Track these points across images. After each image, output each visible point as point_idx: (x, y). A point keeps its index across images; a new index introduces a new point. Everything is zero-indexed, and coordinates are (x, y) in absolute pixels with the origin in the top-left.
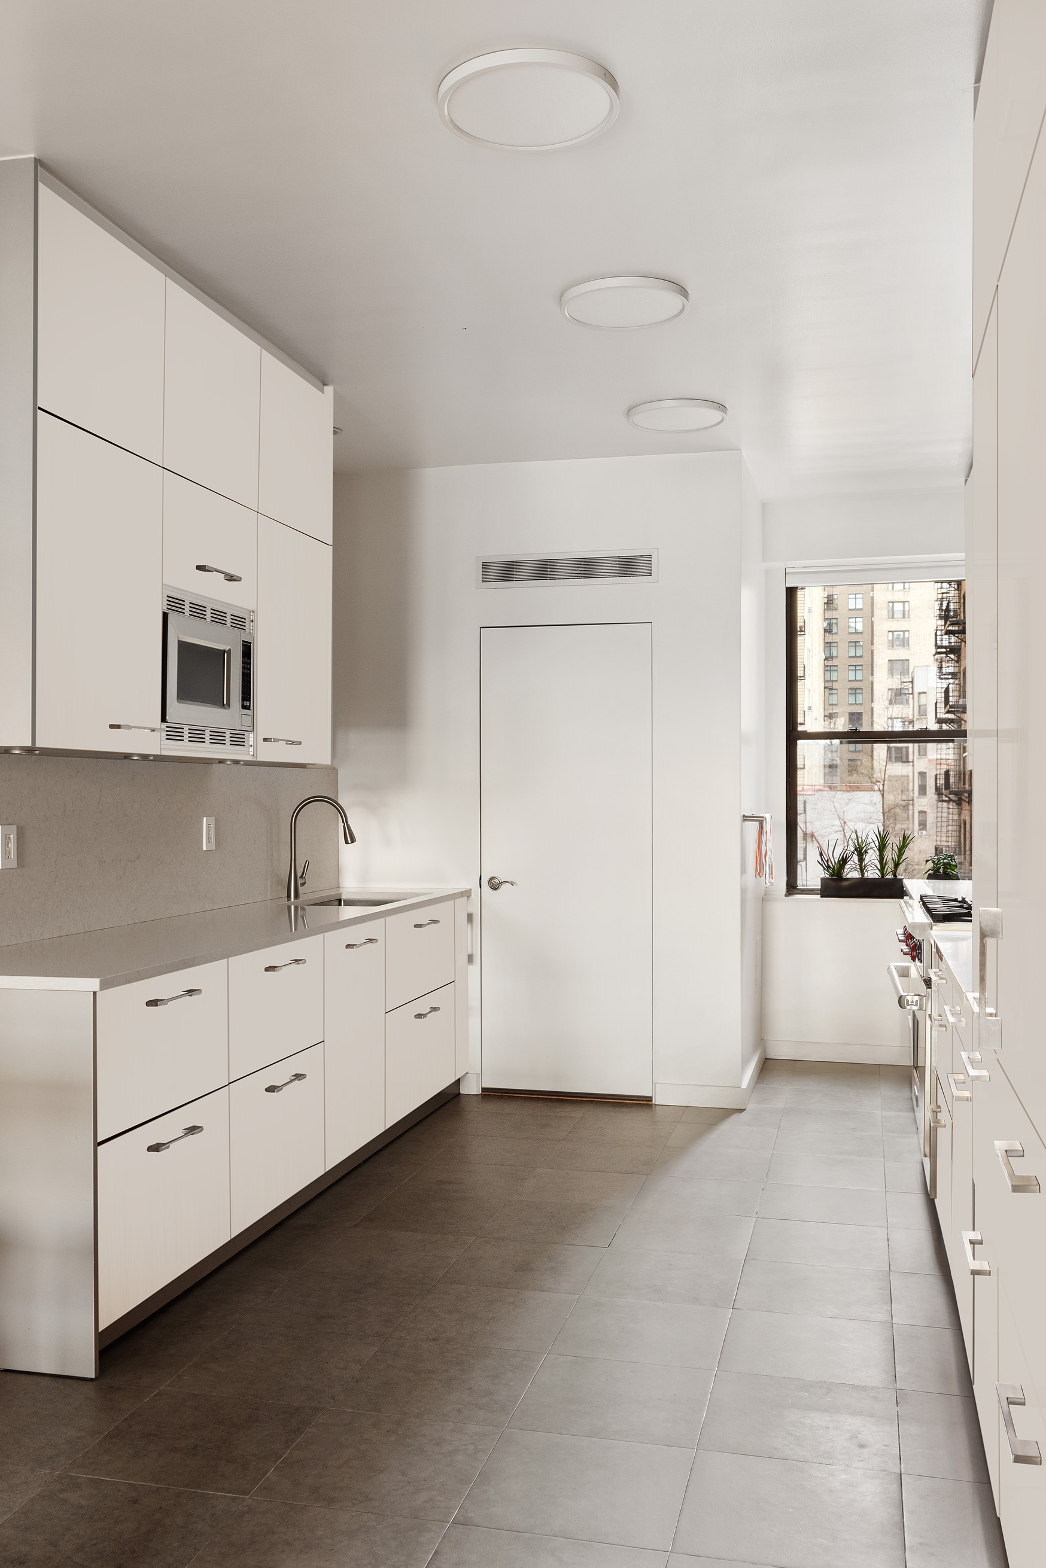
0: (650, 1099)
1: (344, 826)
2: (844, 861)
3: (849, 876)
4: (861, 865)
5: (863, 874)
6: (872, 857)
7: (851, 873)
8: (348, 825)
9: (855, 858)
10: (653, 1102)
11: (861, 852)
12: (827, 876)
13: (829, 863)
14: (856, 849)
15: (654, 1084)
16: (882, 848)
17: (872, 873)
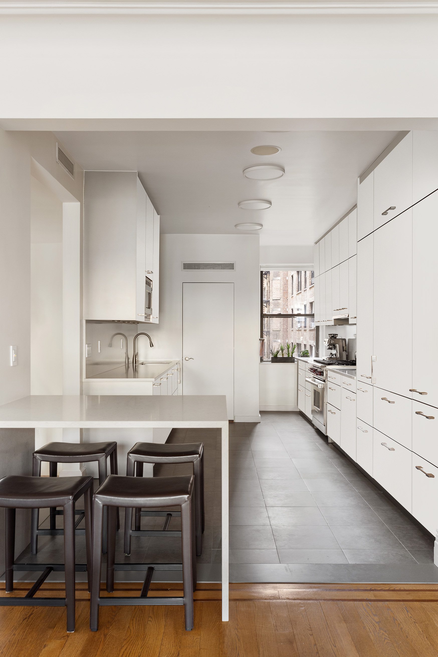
0: (233, 421)
1: (150, 342)
2: (278, 352)
3: (279, 357)
4: (282, 353)
5: (283, 356)
6: (285, 351)
7: (280, 356)
8: (151, 342)
9: (281, 351)
10: (234, 422)
11: (282, 350)
12: (273, 357)
13: (273, 353)
14: (281, 349)
15: (234, 417)
16: (288, 349)
17: (286, 356)
